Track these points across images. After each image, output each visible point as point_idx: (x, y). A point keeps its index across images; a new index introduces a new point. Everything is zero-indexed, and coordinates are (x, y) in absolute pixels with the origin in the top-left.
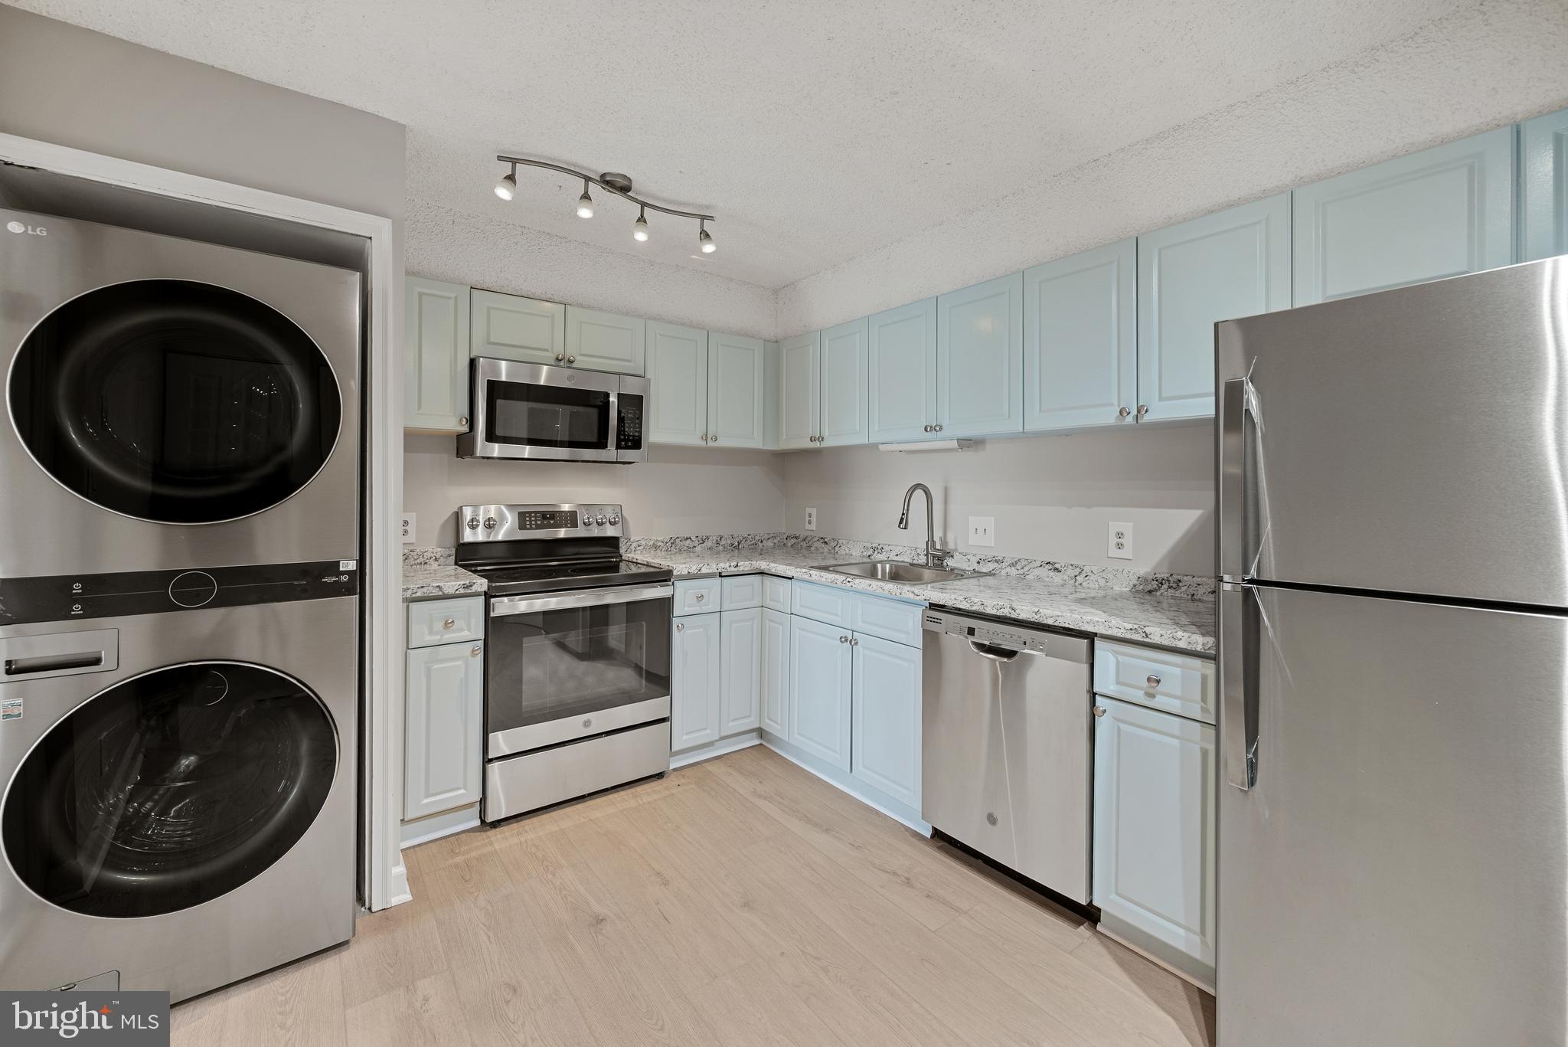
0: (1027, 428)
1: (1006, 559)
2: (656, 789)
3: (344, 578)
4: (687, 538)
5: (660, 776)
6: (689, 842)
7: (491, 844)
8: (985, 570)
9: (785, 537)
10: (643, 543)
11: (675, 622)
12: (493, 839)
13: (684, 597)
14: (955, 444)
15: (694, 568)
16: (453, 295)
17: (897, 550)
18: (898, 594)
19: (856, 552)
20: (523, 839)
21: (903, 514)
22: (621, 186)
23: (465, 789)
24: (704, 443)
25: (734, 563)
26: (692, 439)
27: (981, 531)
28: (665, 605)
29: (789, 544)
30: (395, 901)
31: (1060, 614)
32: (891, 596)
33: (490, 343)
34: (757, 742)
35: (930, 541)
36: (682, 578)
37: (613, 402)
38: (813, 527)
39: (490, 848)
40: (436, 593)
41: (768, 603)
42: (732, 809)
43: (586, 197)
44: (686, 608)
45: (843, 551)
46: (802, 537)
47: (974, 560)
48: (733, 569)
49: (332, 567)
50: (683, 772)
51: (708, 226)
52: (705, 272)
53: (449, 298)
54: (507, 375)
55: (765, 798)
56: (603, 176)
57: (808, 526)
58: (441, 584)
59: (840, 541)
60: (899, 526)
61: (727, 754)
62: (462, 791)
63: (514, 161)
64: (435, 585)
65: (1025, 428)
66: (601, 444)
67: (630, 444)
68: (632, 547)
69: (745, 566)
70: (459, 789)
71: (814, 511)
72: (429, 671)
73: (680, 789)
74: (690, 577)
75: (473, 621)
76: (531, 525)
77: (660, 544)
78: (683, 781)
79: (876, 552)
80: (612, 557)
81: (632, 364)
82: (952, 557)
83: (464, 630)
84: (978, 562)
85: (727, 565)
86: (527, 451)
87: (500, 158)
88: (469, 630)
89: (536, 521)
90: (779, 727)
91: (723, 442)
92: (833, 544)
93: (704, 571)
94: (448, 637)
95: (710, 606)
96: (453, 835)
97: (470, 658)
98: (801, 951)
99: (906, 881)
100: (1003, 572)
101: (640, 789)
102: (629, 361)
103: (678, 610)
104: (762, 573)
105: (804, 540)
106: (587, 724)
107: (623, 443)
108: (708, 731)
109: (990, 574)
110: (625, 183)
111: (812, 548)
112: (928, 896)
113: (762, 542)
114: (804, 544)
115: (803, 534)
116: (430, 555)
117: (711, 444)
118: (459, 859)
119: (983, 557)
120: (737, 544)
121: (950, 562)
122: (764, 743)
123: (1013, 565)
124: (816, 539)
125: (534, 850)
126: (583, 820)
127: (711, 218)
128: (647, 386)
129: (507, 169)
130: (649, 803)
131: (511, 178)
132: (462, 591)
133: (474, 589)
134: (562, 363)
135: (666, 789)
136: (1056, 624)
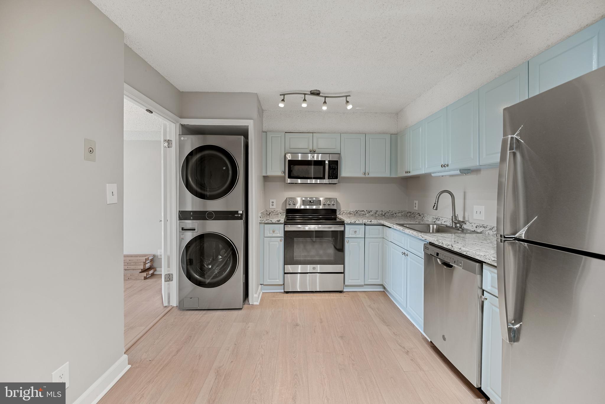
0: (481, 164)
1: (488, 226)
2: (337, 295)
3: (240, 215)
4: (363, 211)
5: (341, 292)
6: (336, 314)
7: (283, 297)
8: (479, 231)
9: (407, 212)
10: (345, 212)
11: (346, 240)
12: (285, 296)
13: (349, 232)
14: (458, 172)
15: (353, 221)
16: (280, 136)
17: (445, 220)
18: (417, 236)
19: (429, 219)
20: (292, 298)
21: (435, 203)
22: (316, 93)
23: (279, 279)
24: (364, 176)
25: (370, 220)
26: (359, 174)
27: (478, 213)
28: (343, 233)
29: (408, 215)
30: (255, 303)
31: (468, 250)
32: (415, 236)
33: (290, 149)
34: (382, 290)
35: (455, 216)
36: (348, 224)
37: (327, 163)
38: (417, 208)
39: (283, 298)
40: (270, 222)
41: (385, 237)
42: (358, 309)
43: (305, 100)
44: (350, 235)
45: (425, 219)
46: (412, 213)
47: (475, 226)
48: (369, 223)
49: (237, 212)
50: (349, 293)
51: (349, 99)
52: (365, 112)
53: (279, 137)
54: (301, 158)
55: (372, 309)
56: (311, 91)
57: (415, 208)
58: (272, 220)
59: (425, 215)
60: (433, 209)
61: (368, 291)
62: (278, 280)
63: (284, 95)
64: (270, 220)
65: (480, 164)
66: (323, 178)
67: (334, 177)
68: (341, 213)
69: (374, 222)
70: (277, 279)
71: (417, 202)
72: (269, 244)
73: (345, 298)
74: (351, 224)
75: (280, 231)
76: (306, 204)
77: (351, 212)
78: (347, 296)
79: (437, 220)
80: (333, 216)
81: (336, 150)
82: (466, 224)
83: (278, 234)
84: (476, 227)
85: (367, 221)
86: (314, 181)
87: (281, 95)
88: (280, 234)
89: (308, 203)
90: (387, 285)
91: (372, 175)
92: (422, 216)
93: (357, 222)
94: (274, 235)
95: (360, 235)
96: (276, 292)
97: (280, 242)
98: (350, 356)
99: (407, 352)
100: (487, 233)
101: (332, 294)
102: (335, 149)
103: (347, 235)
104: (383, 225)
105: (413, 214)
106: (314, 268)
107: (331, 177)
108: (359, 281)
109: (481, 233)
110: (318, 92)
111: (415, 217)
112: (412, 360)
113: (396, 214)
114: (412, 215)
115: (413, 211)
116: (279, 212)
117: (367, 176)
118: (274, 299)
119: (478, 225)
120: (384, 214)
121: (465, 226)
122: (385, 291)
123: (491, 229)
124: (417, 213)
125: (293, 302)
126: (310, 298)
127: (349, 96)
128: (340, 157)
129: (282, 97)
130: (332, 299)
131: (283, 100)
132: (277, 222)
133: (280, 222)
134: (312, 152)
135: (340, 296)
136: (466, 255)
